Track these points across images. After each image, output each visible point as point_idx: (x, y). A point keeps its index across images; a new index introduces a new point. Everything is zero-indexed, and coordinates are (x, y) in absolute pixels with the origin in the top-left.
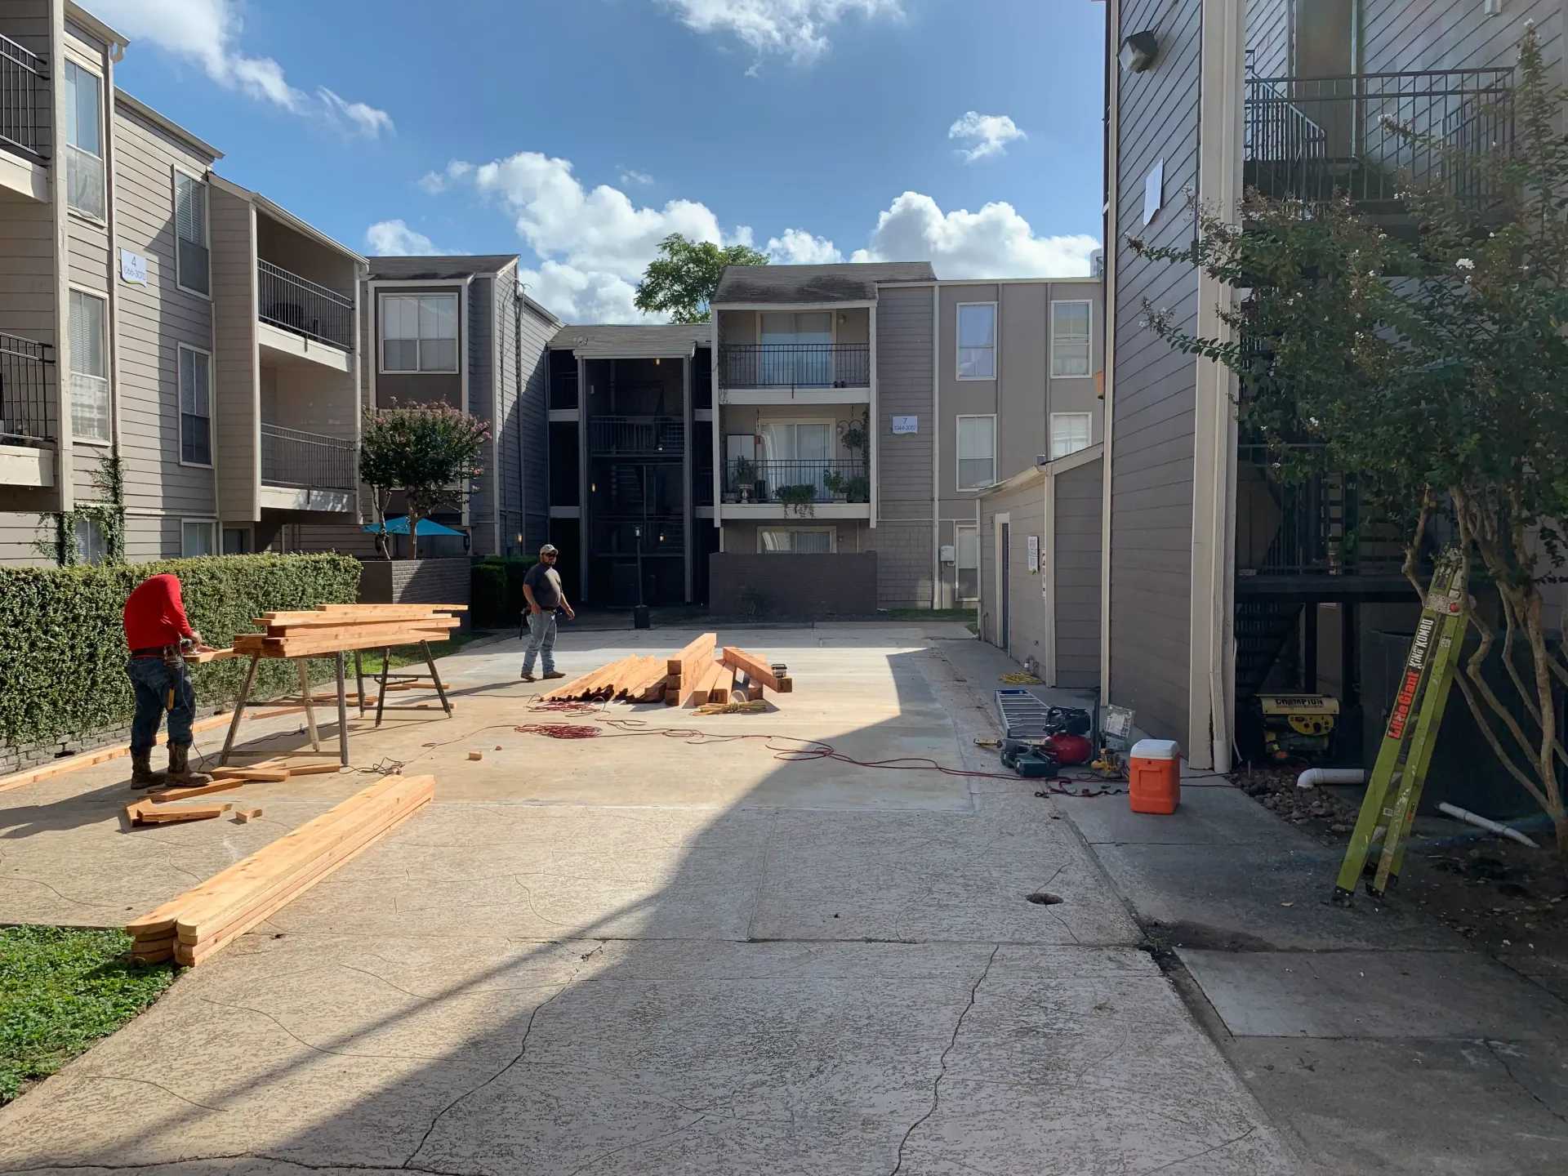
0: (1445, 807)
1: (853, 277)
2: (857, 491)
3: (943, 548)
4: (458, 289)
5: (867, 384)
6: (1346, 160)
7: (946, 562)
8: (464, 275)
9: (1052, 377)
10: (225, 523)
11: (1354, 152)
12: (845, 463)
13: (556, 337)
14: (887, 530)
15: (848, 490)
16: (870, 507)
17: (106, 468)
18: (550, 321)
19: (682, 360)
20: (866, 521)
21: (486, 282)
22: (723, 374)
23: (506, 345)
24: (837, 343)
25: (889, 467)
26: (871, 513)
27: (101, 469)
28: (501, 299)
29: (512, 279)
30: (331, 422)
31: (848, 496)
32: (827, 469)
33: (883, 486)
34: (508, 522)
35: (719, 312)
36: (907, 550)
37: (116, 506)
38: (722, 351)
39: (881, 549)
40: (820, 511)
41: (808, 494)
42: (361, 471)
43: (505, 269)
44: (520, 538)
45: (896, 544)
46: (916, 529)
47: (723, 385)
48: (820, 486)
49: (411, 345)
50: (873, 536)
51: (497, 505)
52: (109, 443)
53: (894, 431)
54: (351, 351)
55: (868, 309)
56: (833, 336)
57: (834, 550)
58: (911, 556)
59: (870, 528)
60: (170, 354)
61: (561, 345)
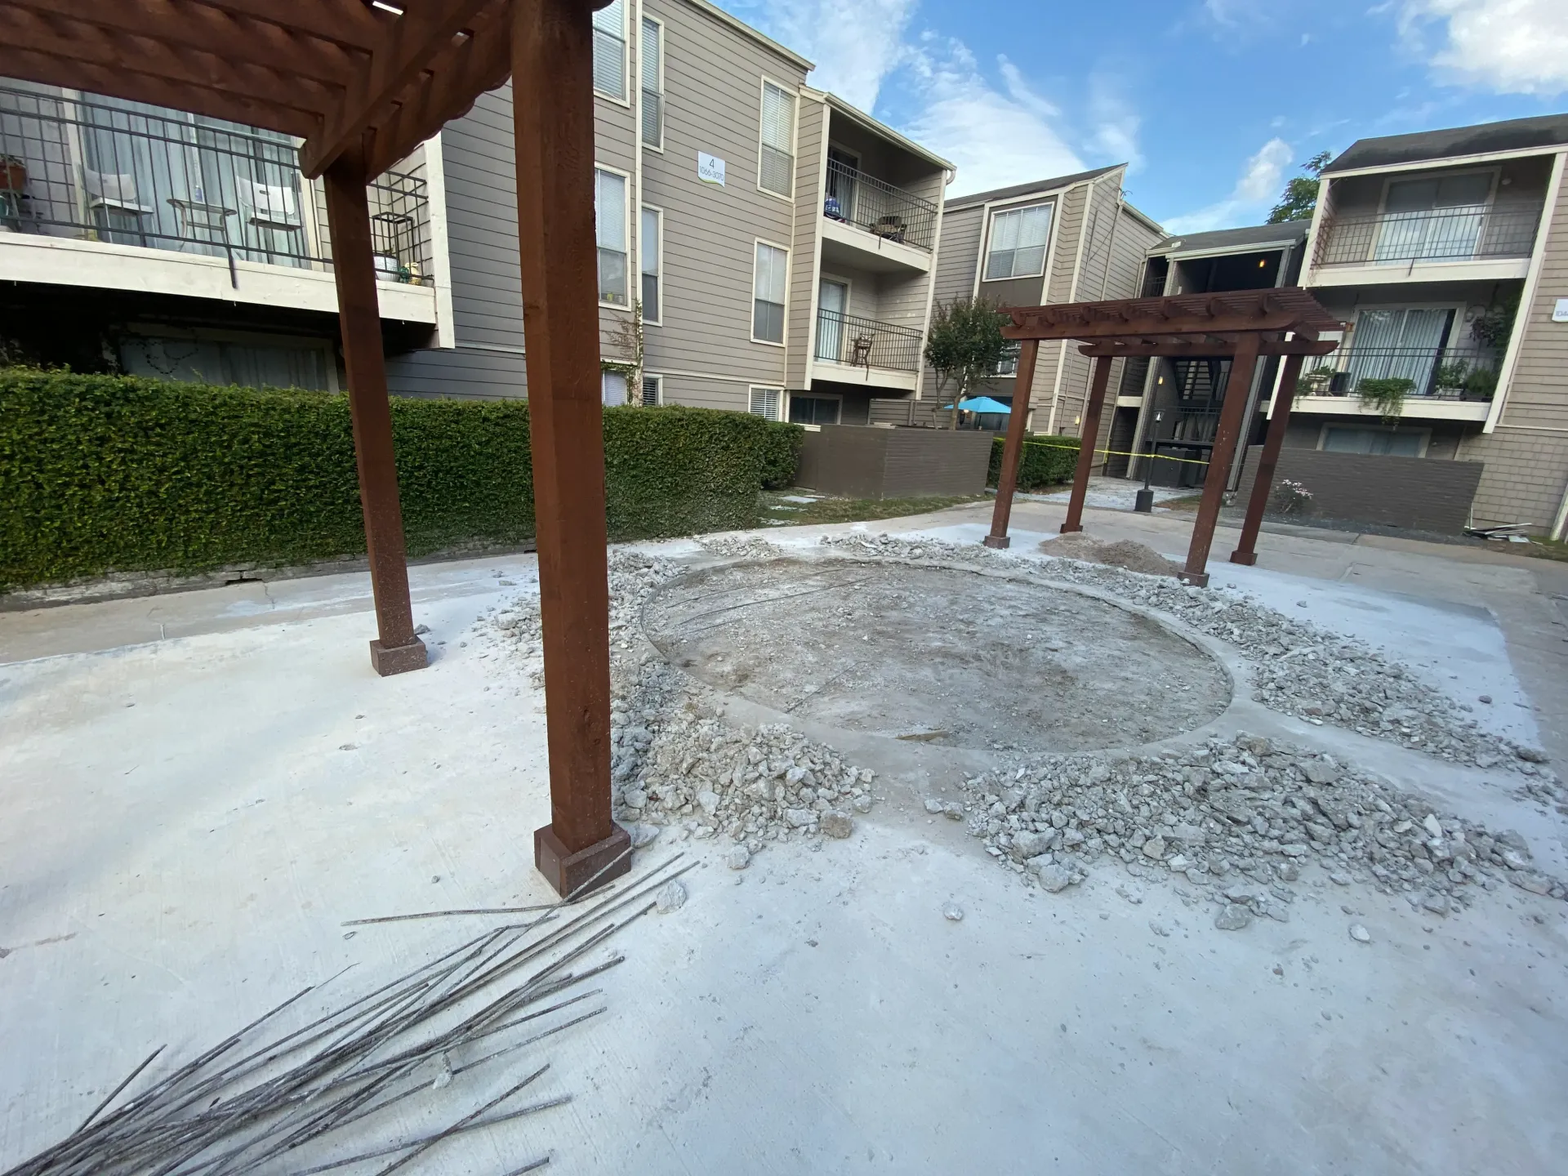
1: (1535, 128)
2: (1482, 390)
4: (1053, 200)
5: (1527, 254)
8: (1059, 187)
10: (792, 392)
12: (1468, 353)
13: (1158, 246)
14: (1508, 438)
15: (1464, 386)
16: (1490, 408)
17: (627, 330)
18: (1155, 231)
19: (1281, 252)
20: (1482, 424)
21: (1084, 188)
22: (1321, 252)
23: (1094, 249)
24: (1494, 205)
25: (1533, 362)
26: (1490, 414)
27: (620, 330)
28: (1095, 205)
29: (1114, 185)
30: (909, 315)
31: (1462, 393)
32: (1438, 360)
33: (1515, 386)
34: (1066, 406)
35: (1332, 181)
36: (1532, 464)
37: (635, 363)
38: (1328, 226)
39: (1492, 460)
40: (1415, 408)
41: (1404, 387)
42: (927, 356)
43: (1106, 176)
44: (1077, 421)
45: (1517, 455)
46: (1554, 441)
47: (1317, 264)
48: (1423, 381)
49: (1010, 255)
50: (1484, 443)
51: (1056, 391)
52: (629, 309)
53: (1555, 318)
54: (930, 251)
55: (1552, 157)
56: (1490, 201)
57: (1422, 455)
58: (1536, 472)
59: (1485, 431)
60: (746, 247)
61: (1158, 253)
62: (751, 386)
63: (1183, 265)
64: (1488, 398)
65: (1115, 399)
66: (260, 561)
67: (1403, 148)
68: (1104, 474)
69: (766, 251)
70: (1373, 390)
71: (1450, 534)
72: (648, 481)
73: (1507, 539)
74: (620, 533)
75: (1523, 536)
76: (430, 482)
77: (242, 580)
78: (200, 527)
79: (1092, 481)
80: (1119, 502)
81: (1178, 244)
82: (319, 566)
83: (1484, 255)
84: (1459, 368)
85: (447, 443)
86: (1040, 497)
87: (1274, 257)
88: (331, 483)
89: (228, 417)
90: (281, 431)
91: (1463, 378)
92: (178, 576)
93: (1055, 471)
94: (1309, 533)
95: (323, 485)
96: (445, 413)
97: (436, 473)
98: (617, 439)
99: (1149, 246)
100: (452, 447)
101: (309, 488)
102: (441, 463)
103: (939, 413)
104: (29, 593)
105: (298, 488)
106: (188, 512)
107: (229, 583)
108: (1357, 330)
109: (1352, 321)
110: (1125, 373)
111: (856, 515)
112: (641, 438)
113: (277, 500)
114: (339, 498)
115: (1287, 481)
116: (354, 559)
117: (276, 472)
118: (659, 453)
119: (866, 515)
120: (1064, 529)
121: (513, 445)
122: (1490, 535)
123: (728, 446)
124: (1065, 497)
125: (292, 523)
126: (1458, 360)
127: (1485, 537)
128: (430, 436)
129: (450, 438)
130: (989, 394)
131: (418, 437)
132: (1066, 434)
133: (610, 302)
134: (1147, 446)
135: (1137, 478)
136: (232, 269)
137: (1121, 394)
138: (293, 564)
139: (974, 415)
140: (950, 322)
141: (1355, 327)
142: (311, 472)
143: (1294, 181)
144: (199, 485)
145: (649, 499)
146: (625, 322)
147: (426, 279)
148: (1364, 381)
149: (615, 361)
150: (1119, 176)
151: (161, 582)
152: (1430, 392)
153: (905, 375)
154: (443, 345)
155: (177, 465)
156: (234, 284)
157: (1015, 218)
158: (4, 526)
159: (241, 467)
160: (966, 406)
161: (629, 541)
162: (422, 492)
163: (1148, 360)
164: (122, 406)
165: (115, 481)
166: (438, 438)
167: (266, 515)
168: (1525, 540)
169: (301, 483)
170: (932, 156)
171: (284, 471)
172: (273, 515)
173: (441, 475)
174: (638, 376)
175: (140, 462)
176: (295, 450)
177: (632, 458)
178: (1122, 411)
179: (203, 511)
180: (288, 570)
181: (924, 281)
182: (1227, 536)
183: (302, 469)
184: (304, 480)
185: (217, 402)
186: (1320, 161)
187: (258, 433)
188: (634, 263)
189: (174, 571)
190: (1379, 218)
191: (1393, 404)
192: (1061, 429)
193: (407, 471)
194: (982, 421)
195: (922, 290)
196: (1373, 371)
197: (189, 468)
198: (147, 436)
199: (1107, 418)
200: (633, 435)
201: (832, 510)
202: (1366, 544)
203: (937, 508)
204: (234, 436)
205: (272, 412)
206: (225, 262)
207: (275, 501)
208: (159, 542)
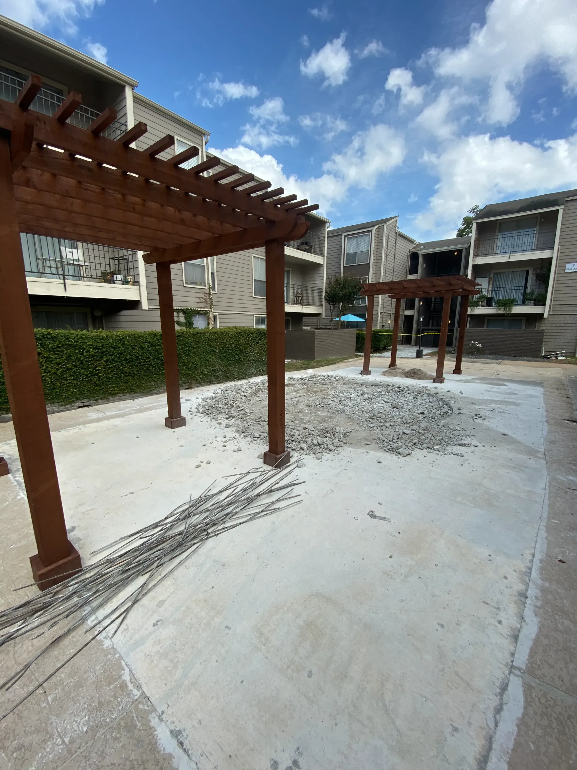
1: (552, 198)
2: (541, 301)
4: (371, 231)
5: (552, 247)
8: (373, 227)
12: (534, 287)
13: (414, 248)
14: (554, 319)
15: (535, 300)
16: (545, 308)
17: (206, 296)
18: (412, 241)
19: (462, 249)
20: (543, 314)
21: (382, 227)
22: (476, 251)
23: (388, 251)
24: (539, 230)
25: (560, 289)
26: (545, 310)
27: (204, 297)
28: (388, 233)
29: (394, 225)
30: (317, 282)
31: (534, 303)
32: (525, 291)
33: (555, 298)
34: (384, 316)
35: (477, 223)
36: (564, 328)
37: (210, 310)
38: (477, 241)
39: (548, 328)
40: (517, 310)
41: (512, 302)
42: (326, 299)
43: (391, 222)
44: (389, 322)
45: (558, 325)
46: (572, 319)
47: (475, 256)
48: (520, 299)
49: (354, 255)
50: (546, 322)
51: (380, 311)
52: (207, 288)
53: (566, 271)
54: (323, 256)
55: (558, 210)
56: (537, 228)
57: (524, 329)
58: (566, 331)
59: (544, 317)
60: (249, 259)
61: (414, 250)
62: (255, 315)
63: (425, 256)
64: (544, 304)
65: (403, 312)
66: (90, 398)
67: (502, 209)
68: (402, 344)
69: (257, 260)
70: (502, 304)
71: (535, 357)
72: (229, 358)
73: (557, 358)
74: (219, 379)
75: (563, 356)
76: (151, 363)
77: (84, 406)
78: (71, 386)
79: (398, 347)
80: (410, 355)
81: (422, 247)
82: (111, 399)
83: (538, 249)
84: (532, 293)
85: (158, 347)
86: (378, 355)
87: (460, 251)
88: (116, 365)
89: (82, 343)
90: (100, 347)
91: (534, 297)
92: (62, 405)
93: (382, 344)
94: (483, 361)
95: (114, 367)
96: (156, 336)
97: (154, 360)
98: (218, 342)
99: (411, 247)
100: (160, 349)
101: (109, 368)
102: (156, 355)
103: (332, 322)
104: (8, 415)
105: (105, 368)
106: (66, 380)
107: (79, 407)
108: (493, 281)
109: (491, 277)
110: (406, 303)
111: (306, 367)
112: (227, 341)
113: (98, 373)
114: (119, 372)
115: (473, 342)
116: (124, 396)
117: (98, 362)
118: (233, 346)
119: (310, 366)
120: (390, 366)
121: (180, 347)
122: (550, 357)
123: (258, 342)
124: (389, 354)
125: (103, 382)
126: (531, 290)
127: (549, 358)
128: (152, 345)
129: (159, 345)
130: (353, 313)
131: (147, 346)
132: (386, 328)
133: (198, 286)
134: (418, 332)
135: (416, 344)
136: (65, 284)
137: (405, 310)
138: (102, 399)
139: (346, 322)
140: (334, 285)
141: (492, 279)
142: (110, 362)
143: (465, 217)
144: (71, 369)
145: (230, 365)
146: (205, 293)
147: (136, 283)
148: (498, 300)
149: (202, 309)
150: (396, 221)
151: (56, 408)
152: (523, 304)
153: (316, 307)
154: (143, 308)
155: (64, 362)
156: (65, 290)
157: (355, 240)
158: (1, 389)
159: (86, 361)
160: (343, 318)
161: (223, 382)
162: (148, 367)
163: (414, 300)
164: (46, 340)
165: (43, 369)
166: (154, 346)
167: (94, 380)
168: (564, 358)
169: (106, 367)
170: (320, 217)
171: (100, 362)
172: (97, 379)
173: (155, 360)
174: (211, 315)
175: (51, 361)
176: (105, 354)
177: (223, 349)
178: (407, 317)
179: (72, 379)
180: (100, 401)
181: (322, 268)
182: (450, 364)
183: (106, 361)
184: (107, 365)
185: (78, 337)
186: (475, 209)
187: (92, 348)
188: (208, 269)
189: (60, 404)
190: (496, 237)
191: (509, 308)
192: (383, 326)
193: (143, 359)
194: (349, 325)
195: (322, 272)
196: (501, 296)
197: (68, 363)
198: (54, 352)
199: (401, 320)
200: (224, 340)
201: (295, 366)
202: (504, 364)
203: (338, 362)
204: (84, 350)
205: (97, 340)
206: (62, 281)
207: (97, 374)
208: (56, 393)
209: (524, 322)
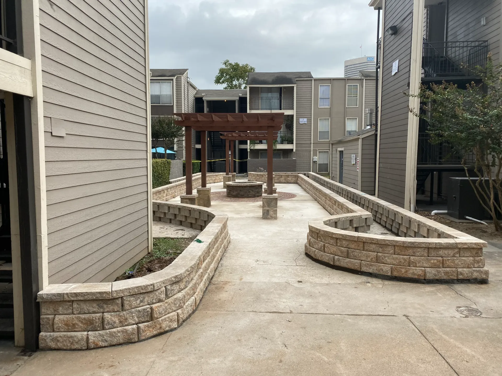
0: (467, 217)
2: (291, 142)
3: (314, 157)
4: (172, 80)
5: (293, 109)
6: (442, 57)
7: (314, 162)
8: (174, 76)
9: (347, 107)
11: (444, 55)
12: (285, 132)
13: (196, 94)
14: (299, 152)
15: (287, 141)
16: (293, 145)
18: (195, 88)
19: (235, 101)
20: (292, 150)
21: (180, 78)
23: (185, 97)
24: (283, 97)
25: (298, 134)
26: (294, 147)
28: (184, 82)
29: (186, 76)
32: (281, 135)
33: (297, 139)
35: (250, 87)
36: (303, 158)
40: (279, 147)
41: (275, 142)
45: (300, 156)
47: (250, 109)
48: (279, 140)
49: (159, 97)
50: (294, 154)
53: (300, 123)
55: (293, 87)
57: (282, 158)
58: (304, 160)
59: (294, 151)
61: (198, 96)
63: (208, 102)
64: (293, 143)
65: (195, 146)
81: (204, 94)
84: (285, 136)
91: (287, 139)
99: (194, 94)
110: (196, 139)
126: (284, 134)
137: (196, 144)
150: (187, 73)
152: (282, 143)
157: (158, 85)
178: (197, 150)
190: (260, 98)
199: (193, 152)
209: (282, 154)
